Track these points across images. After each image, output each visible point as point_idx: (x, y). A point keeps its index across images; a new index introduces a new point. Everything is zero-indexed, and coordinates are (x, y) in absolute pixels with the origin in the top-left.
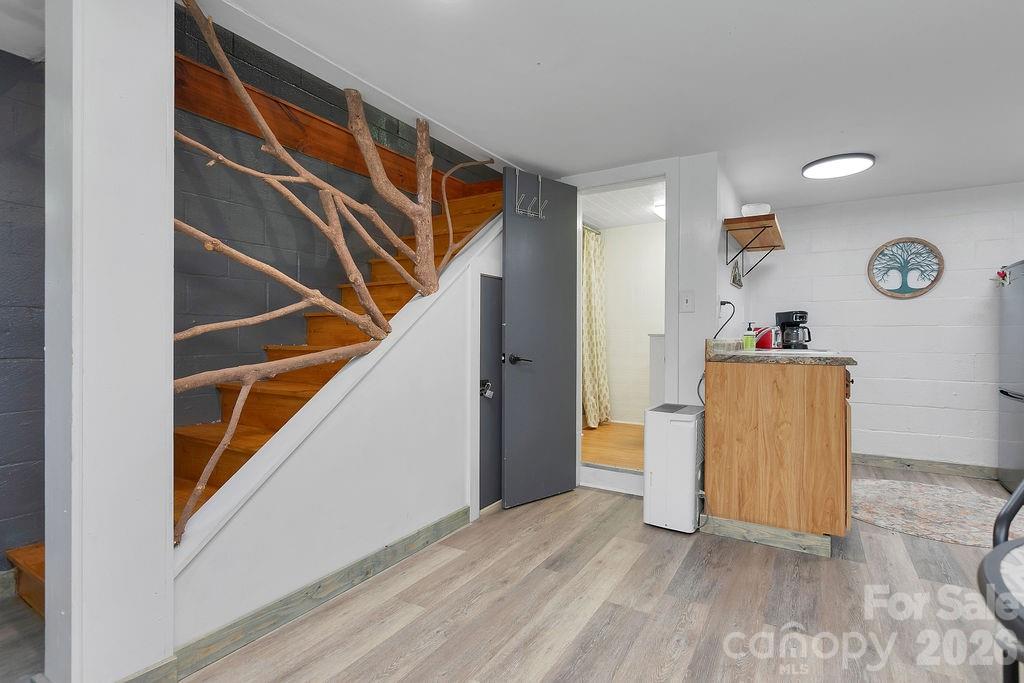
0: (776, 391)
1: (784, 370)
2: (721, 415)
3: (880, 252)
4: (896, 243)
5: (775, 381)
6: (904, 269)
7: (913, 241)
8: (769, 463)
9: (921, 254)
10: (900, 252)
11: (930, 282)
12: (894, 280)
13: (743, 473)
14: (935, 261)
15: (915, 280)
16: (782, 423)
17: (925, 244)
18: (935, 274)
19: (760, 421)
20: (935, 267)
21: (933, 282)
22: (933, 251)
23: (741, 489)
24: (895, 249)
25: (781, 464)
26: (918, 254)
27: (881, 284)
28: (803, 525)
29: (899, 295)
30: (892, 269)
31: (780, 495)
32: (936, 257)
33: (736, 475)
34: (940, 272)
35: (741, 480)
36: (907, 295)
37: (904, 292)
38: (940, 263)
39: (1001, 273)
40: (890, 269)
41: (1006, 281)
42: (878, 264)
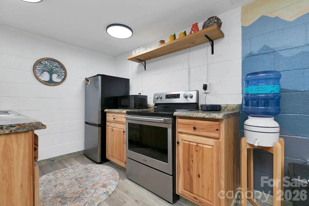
3: (39, 62)
4: (47, 59)
6: (51, 72)
7: (55, 61)
9: (58, 67)
10: (49, 64)
11: (61, 80)
12: (46, 77)
15: (55, 78)
17: (60, 63)
18: (63, 77)
20: (63, 74)
21: (63, 80)
22: (62, 67)
24: (46, 62)
26: (57, 67)
27: (40, 77)
29: (49, 84)
30: (46, 71)
32: (64, 70)
34: (65, 76)
36: (52, 84)
37: (51, 83)
38: (66, 73)
39: (87, 80)
40: (44, 71)
41: (89, 83)
42: (38, 68)
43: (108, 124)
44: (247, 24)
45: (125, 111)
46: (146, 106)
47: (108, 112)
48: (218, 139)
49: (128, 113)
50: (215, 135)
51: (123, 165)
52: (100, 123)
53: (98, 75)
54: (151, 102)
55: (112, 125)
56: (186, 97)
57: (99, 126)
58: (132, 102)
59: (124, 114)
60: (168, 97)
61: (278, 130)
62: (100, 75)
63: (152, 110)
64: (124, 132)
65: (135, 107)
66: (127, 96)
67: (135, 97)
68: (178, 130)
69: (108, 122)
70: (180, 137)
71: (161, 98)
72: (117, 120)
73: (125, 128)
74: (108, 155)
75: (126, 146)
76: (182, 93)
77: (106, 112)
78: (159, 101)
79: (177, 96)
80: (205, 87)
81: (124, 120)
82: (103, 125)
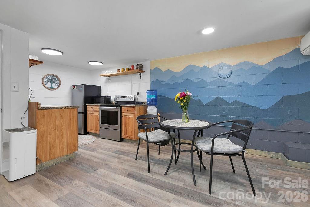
0: (61, 117)
1: (63, 111)
2: (43, 128)
3: (45, 77)
4: (50, 75)
5: (61, 114)
6: (52, 82)
7: (54, 75)
8: (59, 138)
10: (51, 77)
12: (49, 85)
13: (51, 145)
14: (59, 81)
15: (54, 86)
16: (63, 126)
17: (57, 77)
18: (59, 85)
19: (56, 127)
21: (58, 87)
22: (58, 79)
23: (50, 150)
25: (63, 138)
26: (55, 79)
27: (46, 86)
28: (68, 152)
29: (51, 89)
31: (62, 147)
33: (48, 146)
35: (50, 147)
36: (52, 89)
37: (51, 88)
38: (60, 82)
39: (74, 86)
40: (48, 82)
41: (75, 89)
42: (45, 80)
43: (88, 112)
44: (152, 69)
45: (99, 105)
46: (111, 102)
47: (89, 106)
48: (134, 113)
49: (100, 106)
50: (134, 112)
51: (97, 132)
52: (83, 112)
53: (82, 85)
54: (113, 100)
55: (91, 112)
56: (130, 98)
57: (83, 113)
58: (103, 100)
59: (98, 106)
60: (122, 97)
61: (156, 110)
62: (84, 85)
63: (114, 104)
64: (98, 115)
65: (104, 103)
66: (99, 97)
67: (104, 97)
68: (122, 112)
69: (88, 111)
70: (123, 114)
71: (119, 98)
72: (94, 110)
73: (99, 113)
74: (89, 130)
75: (99, 122)
76: (128, 96)
77: (87, 106)
78: (118, 100)
79: (126, 97)
80: (138, 94)
81: (98, 109)
82: (85, 113)
